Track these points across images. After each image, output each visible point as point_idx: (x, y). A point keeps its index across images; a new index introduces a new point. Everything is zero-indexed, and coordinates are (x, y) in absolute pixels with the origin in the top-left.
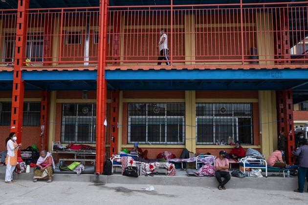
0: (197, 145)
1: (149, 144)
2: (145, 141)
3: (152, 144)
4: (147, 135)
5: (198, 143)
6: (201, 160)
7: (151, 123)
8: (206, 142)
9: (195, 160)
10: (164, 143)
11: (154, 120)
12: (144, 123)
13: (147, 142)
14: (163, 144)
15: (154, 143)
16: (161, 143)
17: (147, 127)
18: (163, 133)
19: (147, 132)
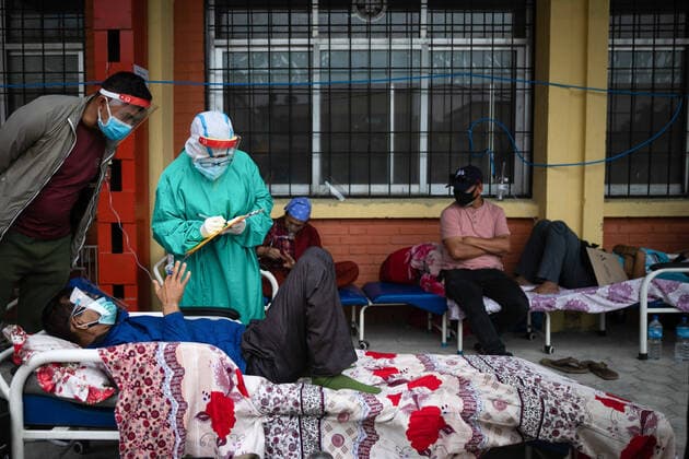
0: (608, 197)
1: (330, 196)
2: (310, 182)
3: (349, 196)
4: (316, 146)
5: (618, 189)
6: (674, 298)
7: (340, 78)
8: (649, 182)
9: (635, 298)
10: (415, 189)
11: (358, 61)
12: (299, 79)
13: (317, 187)
14: (409, 196)
15: (357, 189)
16: (397, 189)
17: (316, 99)
18: (409, 132)
19: (316, 126)
